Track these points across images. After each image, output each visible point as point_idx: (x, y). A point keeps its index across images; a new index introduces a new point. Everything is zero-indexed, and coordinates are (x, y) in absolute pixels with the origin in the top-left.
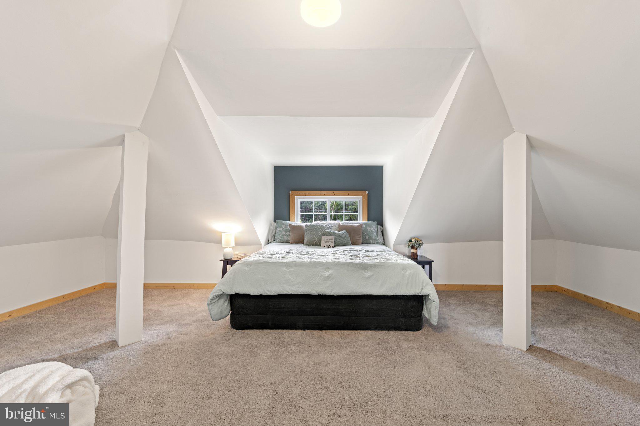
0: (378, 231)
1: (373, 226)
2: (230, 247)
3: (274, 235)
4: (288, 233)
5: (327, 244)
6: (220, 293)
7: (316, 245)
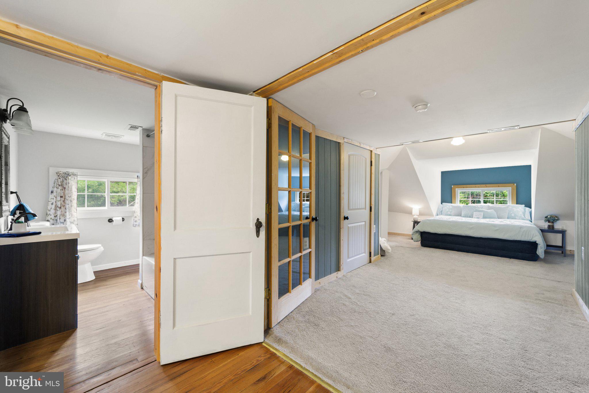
2: (417, 215)
3: (441, 211)
4: (451, 210)
5: (477, 216)
6: (417, 230)
7: (470, 217)
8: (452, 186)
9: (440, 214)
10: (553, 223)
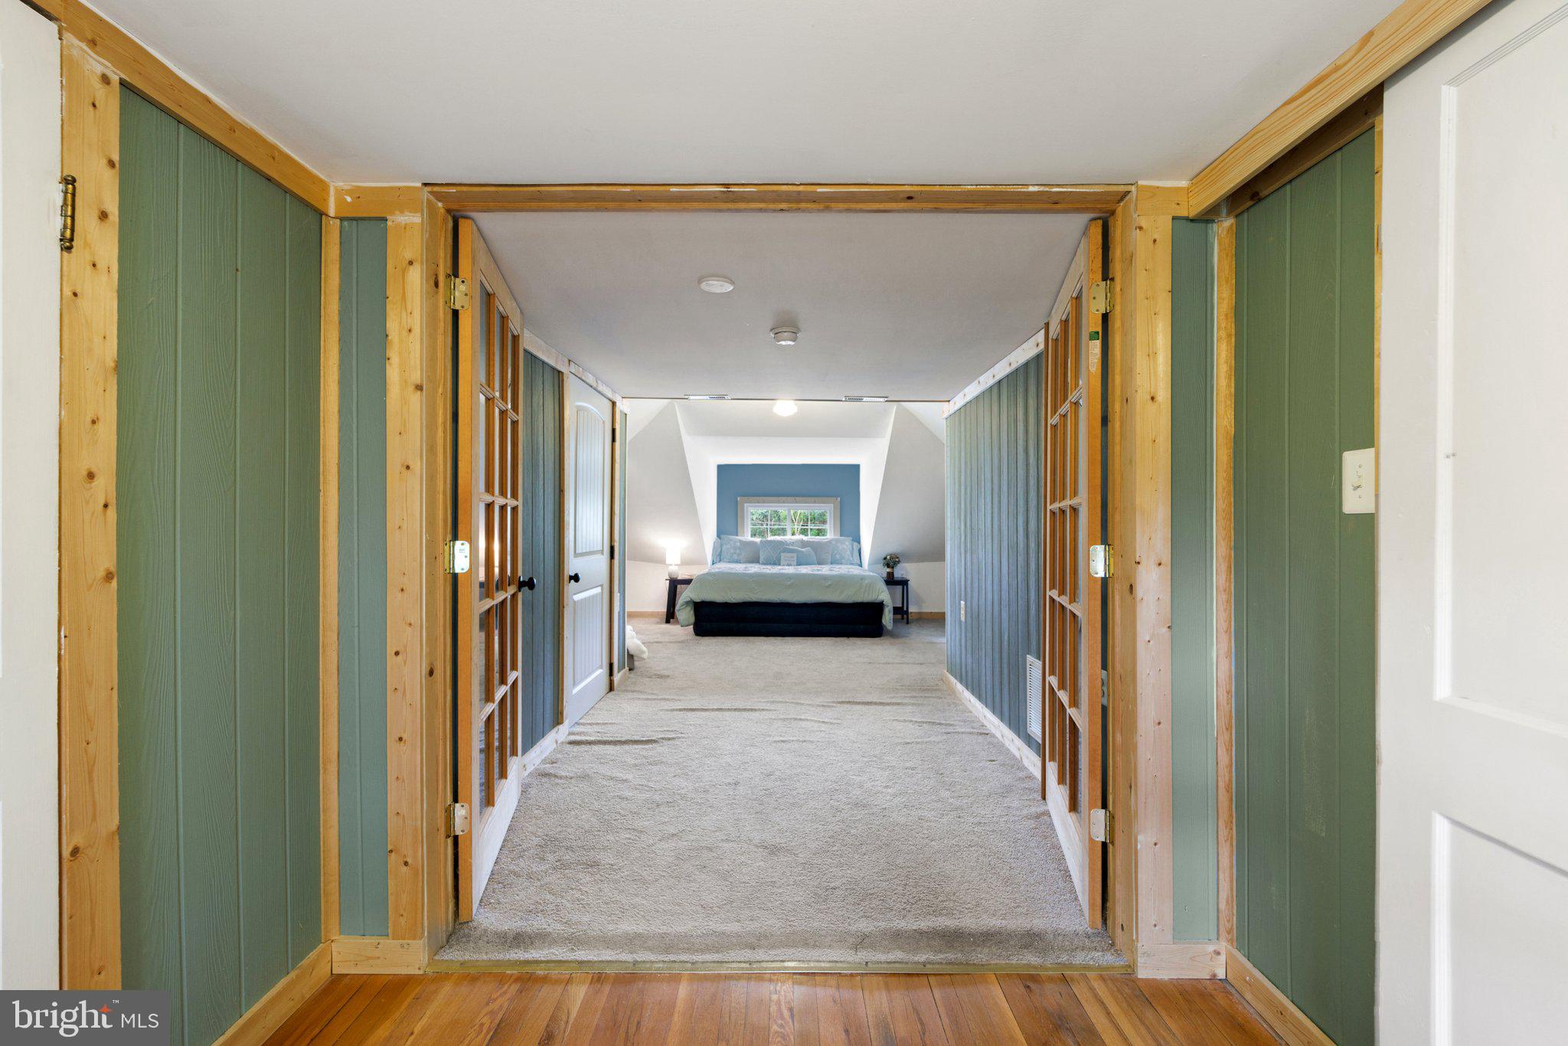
0: (853, 549)
1: (847, 543)
2: (674, 565)
3: (720, 555)
4: (738, 551)
5: (787, 562)
6: (688, 599)
7: (775, 564)
8: (739, 499)
9: (718, 560)
10: (893, 568)
